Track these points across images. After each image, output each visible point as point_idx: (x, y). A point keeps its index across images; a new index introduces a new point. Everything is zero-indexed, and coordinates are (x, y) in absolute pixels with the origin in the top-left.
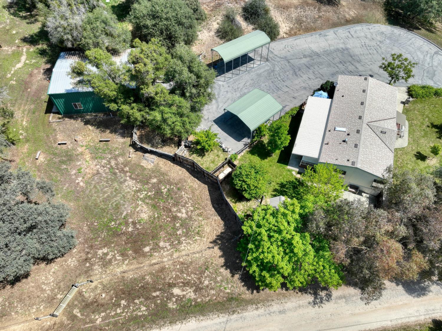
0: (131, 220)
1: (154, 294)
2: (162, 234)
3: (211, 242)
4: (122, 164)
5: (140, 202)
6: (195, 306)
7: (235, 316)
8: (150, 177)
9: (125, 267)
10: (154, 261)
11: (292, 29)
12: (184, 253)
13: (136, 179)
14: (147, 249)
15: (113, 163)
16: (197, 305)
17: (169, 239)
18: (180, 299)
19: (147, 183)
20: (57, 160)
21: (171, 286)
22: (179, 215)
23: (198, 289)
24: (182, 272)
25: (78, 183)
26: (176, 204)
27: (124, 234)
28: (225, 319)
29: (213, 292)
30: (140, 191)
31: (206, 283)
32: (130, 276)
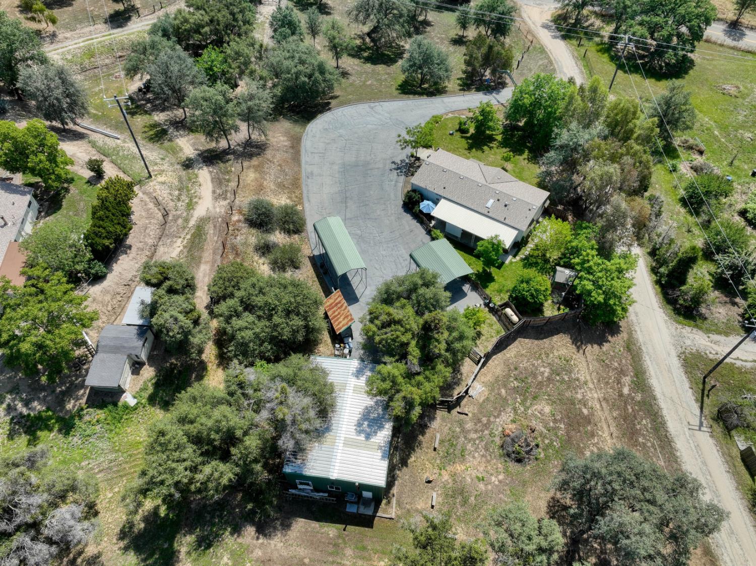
0: (552, 424)
1: (630, 410)
2: (568, 394)
3: (578, 351)
4: (476, 424)
5: (530, 411)
6: (637, 378)
7: (643, 348)
8: (499, 394)
9: (606, 435)
10: (598, 406)
12: (588, 378)
13: (500, 411)
14: (585, 411)
15: (473, 436)
16: (636, 375)
17: (574, 389)
18: (633, 389)
19: (505, 400)
20: (460, 511)
21: (621, 395)
22: (546, 374)
23: (622, 372)
24: (607, 383)
25: (500, 482)
26: (534, 376)
27: (568, 433)
28: (647, 358)
29: (624, 361)
30: (515, 409)
31: (616, 364)
32: (614, 430)
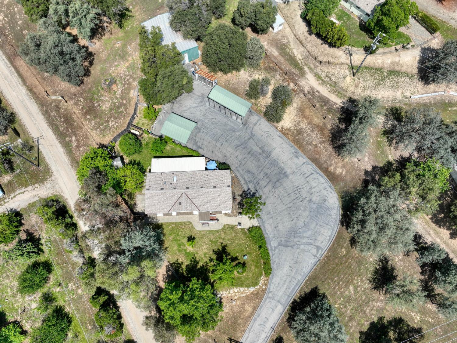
0: (100, 103)
1: (70, 130)
2: (98, 120)
3: (99, 143)
4: (129, 82)
5: (111, 102)
6: (70, 149)
7: (70, 167)
8: (125, 99)
9: (77, 112)
10: (84, 122)
11: (289, 130)
12: (92, 133)
13: (122, 93)
14: (88, 117)
15: (128, 78)
16: (71, 149)
17: (96, 124)
18: (71, 141)
19: (122, 99)
20: (120, 52)
21: (75, 135)
22: (110, 122)
23: (77, 147)
24: (83, 136)
25: (111, 69)
26: (115, 118)
27: (93, 104)
28: (68, 163)
29: (78, 154)
30: (117, 98)
31: (81, 149)
32: (74, 116)
